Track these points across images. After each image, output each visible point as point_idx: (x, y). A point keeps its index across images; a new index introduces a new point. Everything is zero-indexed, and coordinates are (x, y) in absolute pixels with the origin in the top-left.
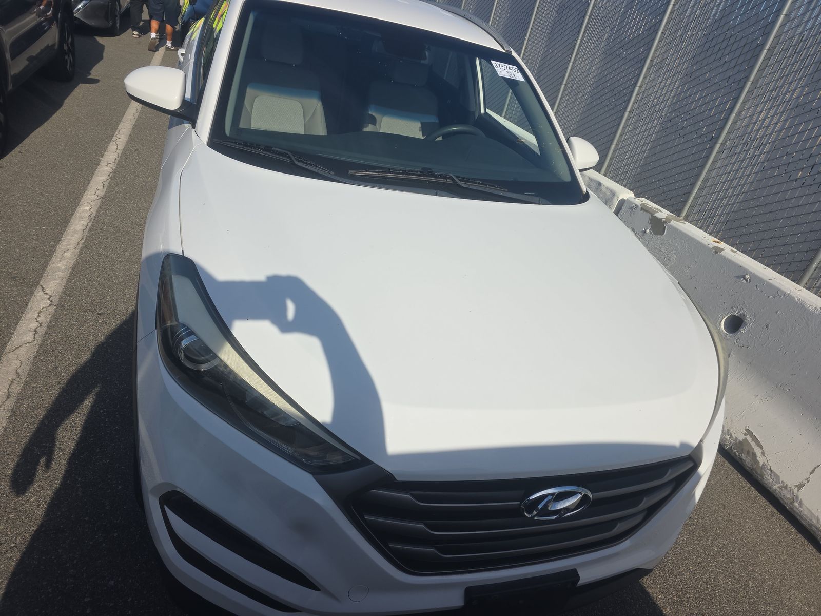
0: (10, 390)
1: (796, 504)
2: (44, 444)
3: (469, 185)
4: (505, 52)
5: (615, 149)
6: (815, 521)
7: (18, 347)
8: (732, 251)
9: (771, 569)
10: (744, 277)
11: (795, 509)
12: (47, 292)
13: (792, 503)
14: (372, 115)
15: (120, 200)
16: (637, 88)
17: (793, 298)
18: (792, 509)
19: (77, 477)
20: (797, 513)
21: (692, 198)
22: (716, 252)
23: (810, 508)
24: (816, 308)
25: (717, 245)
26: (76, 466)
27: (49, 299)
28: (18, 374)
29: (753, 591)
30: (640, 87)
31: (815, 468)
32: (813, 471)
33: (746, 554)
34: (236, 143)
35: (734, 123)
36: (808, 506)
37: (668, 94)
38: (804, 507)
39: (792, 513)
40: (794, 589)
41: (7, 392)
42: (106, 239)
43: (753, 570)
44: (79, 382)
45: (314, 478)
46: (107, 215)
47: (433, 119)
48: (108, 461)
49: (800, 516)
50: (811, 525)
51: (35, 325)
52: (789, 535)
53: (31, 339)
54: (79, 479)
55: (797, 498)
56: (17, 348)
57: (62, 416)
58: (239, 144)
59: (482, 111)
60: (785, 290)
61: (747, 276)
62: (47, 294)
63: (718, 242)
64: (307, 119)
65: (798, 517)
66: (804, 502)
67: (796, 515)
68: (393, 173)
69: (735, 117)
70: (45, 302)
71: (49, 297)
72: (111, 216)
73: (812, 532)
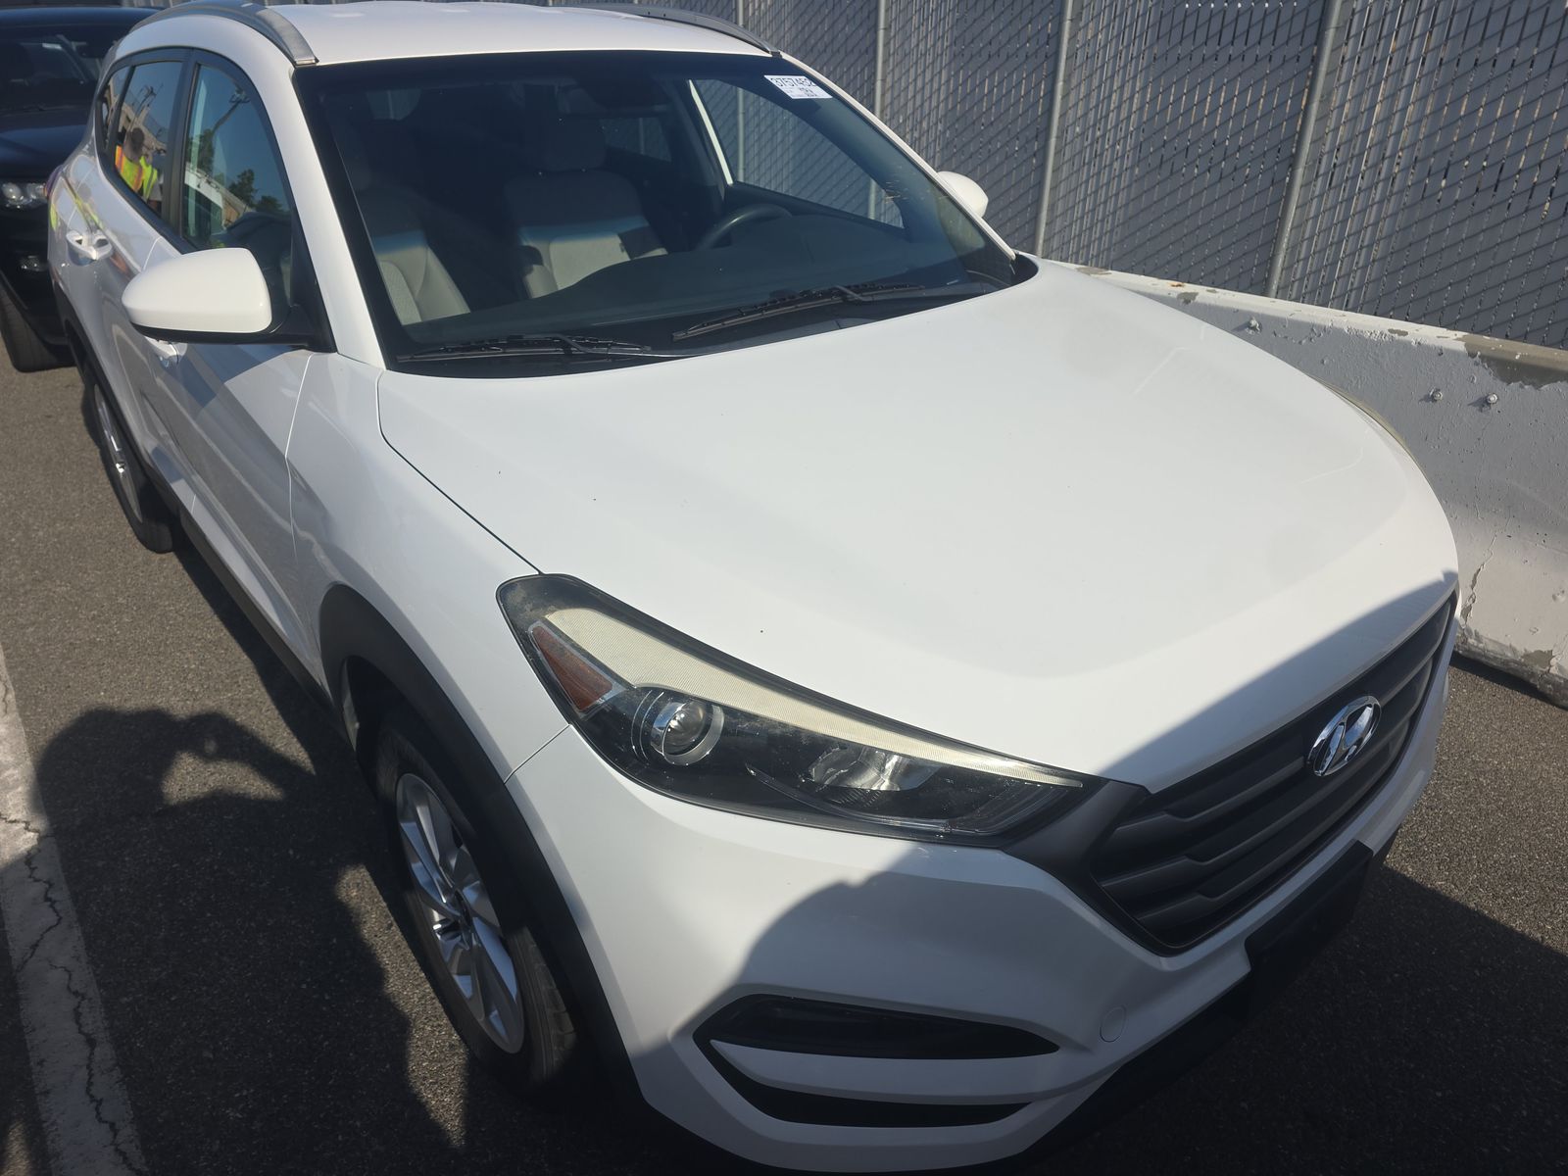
0: (85, 1030)
1: (1471, 641)
2: (237, 1095)
3: (872, 295)
4: (770, 55)
5: (876, 200)
6: (1509, 655)
7: (37, 945)
8: (1208, 291)
9: (1494, 748)
10: (1248, 325)
11: (1473, 649)
12: (12, 818)
13: (1465, 642)
14: (530, 248)
15: (28, 587)
16: (879, 84)
17: (1340, 331)
18: (1469, 651)
19: (351, 1122)
20: (1479, 654)
21: (1041, 241)
22: (1187, 302)
23: (1494, 639)
24: (1381, 333)
25: (1181, 290)
26: (332, 1103)
27: (27, 829)
28: (76, 993)
29: (1493, 789)
30: (884, 80)
31: (1475, 576)
32: (1474, 581)
33: (1450, 743)
34: (446, 350)
35: (1065, 96)
36: (1490, 636)
37: (936, 79)
38: (1484, 640)
39: (1472, 657)
40: (1538, 762)
41: (83, 1038)
42: (58, 671)
43: (1473, 761)
44: (216, 954)
45: (1007, 853)
46: (23, 627)
47: (637, 223)
48: (388, 1066)
49: (1485, 656)
50: (1506, 662)
51: (36, 890)
52: (1482, 690)
53: (52, 919)
54: (358, 1124)
55: (1469, 631)
56: (35, 946)
57: (233, 1030)
58: (454, 350)
59: (730, 181)
60: (1322, 323)
61: (1254, 323)
62: (15, 821)
63: (1180, 286)
64: (417, 289)
65: (1483, 659)
66: (1481, 633)
67: (1479, 658)
68: (748, 314)
69: (1064, 85)
70: (24, 837)
71: (24, 825)
72: (34, 624)
73: (1511, 672)
